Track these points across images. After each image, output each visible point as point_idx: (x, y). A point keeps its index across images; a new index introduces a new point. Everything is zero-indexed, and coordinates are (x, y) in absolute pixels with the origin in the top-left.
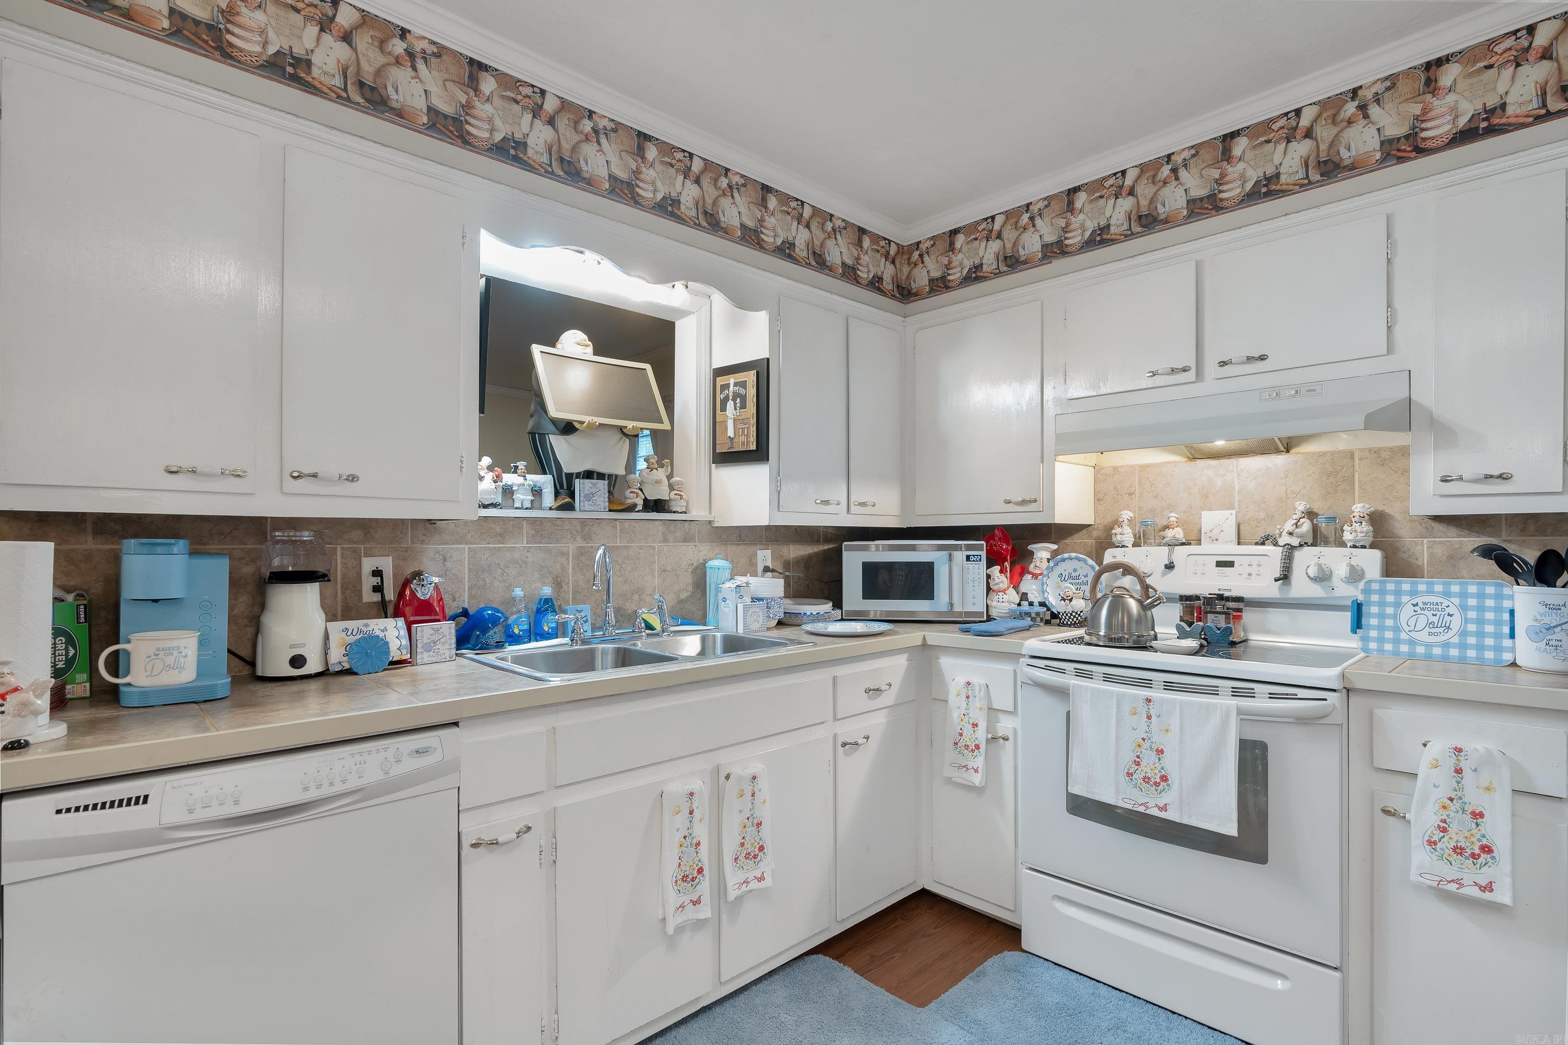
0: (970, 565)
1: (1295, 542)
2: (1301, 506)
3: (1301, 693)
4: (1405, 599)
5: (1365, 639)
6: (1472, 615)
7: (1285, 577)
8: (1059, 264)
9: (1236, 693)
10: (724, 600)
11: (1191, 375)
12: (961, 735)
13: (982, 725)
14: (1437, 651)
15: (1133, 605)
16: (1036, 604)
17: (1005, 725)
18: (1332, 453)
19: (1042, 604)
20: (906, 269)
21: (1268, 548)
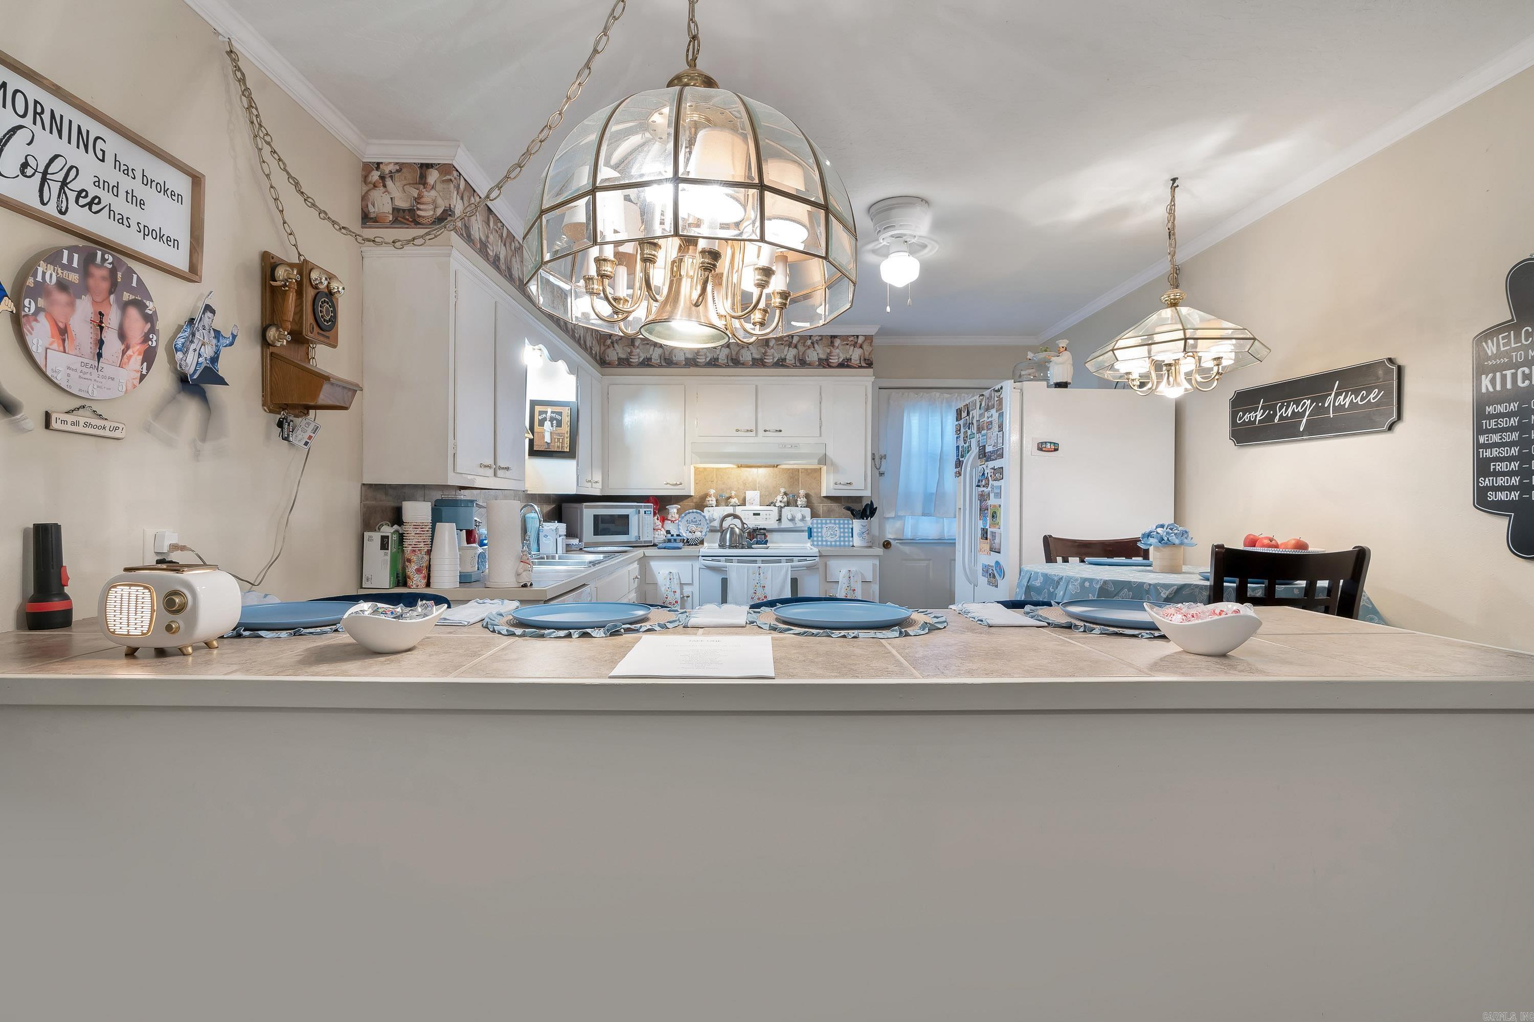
0: (646, 516)
1: (782, 505)
2: (782, 490)
3: (808, 558)
4: (824, 526)
5: (813, 541)
6: (842, 530)
7: (779, 520)
8: (693, 370)
9: (787, 561)
10: (546, 536)
11: (753, 434)
12: (667, 598)
13: (678, 592)
14: (833, 543)
15: (737, 531)
16: (675, 535)
17: (687, 590)
18: (792, 469)
19: (678, 535)
20: (603, 348)
21: (772, 508)
